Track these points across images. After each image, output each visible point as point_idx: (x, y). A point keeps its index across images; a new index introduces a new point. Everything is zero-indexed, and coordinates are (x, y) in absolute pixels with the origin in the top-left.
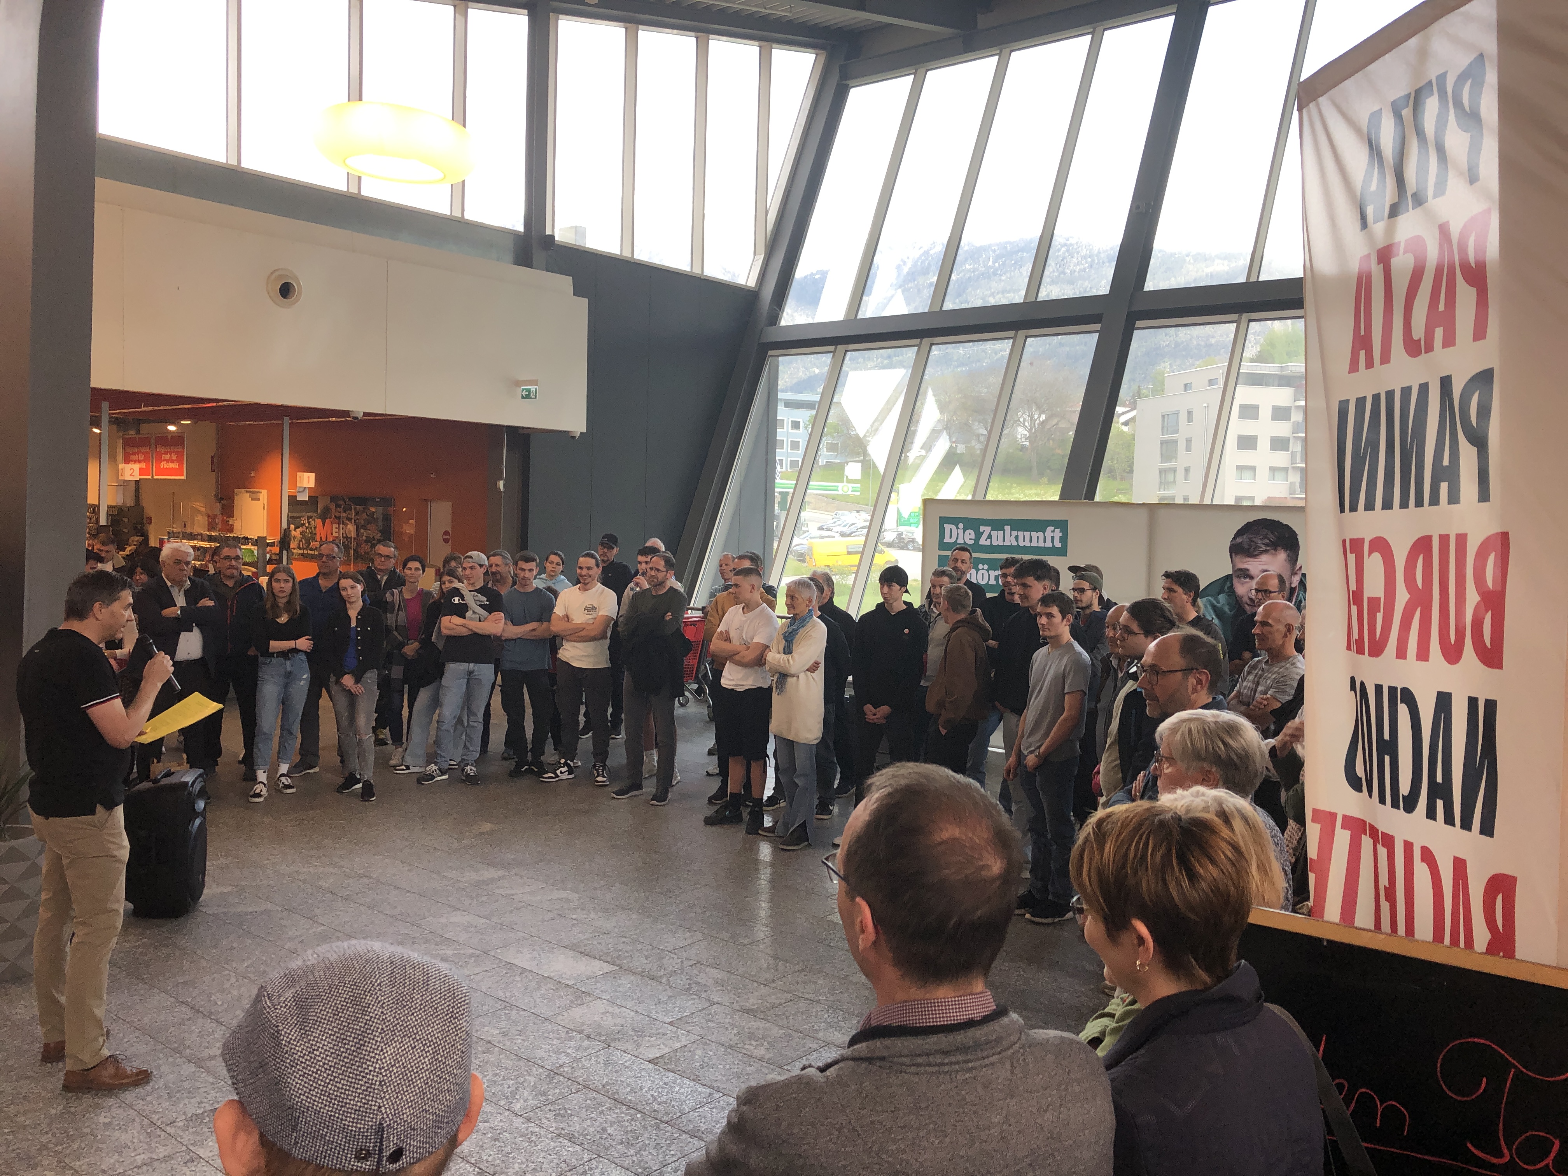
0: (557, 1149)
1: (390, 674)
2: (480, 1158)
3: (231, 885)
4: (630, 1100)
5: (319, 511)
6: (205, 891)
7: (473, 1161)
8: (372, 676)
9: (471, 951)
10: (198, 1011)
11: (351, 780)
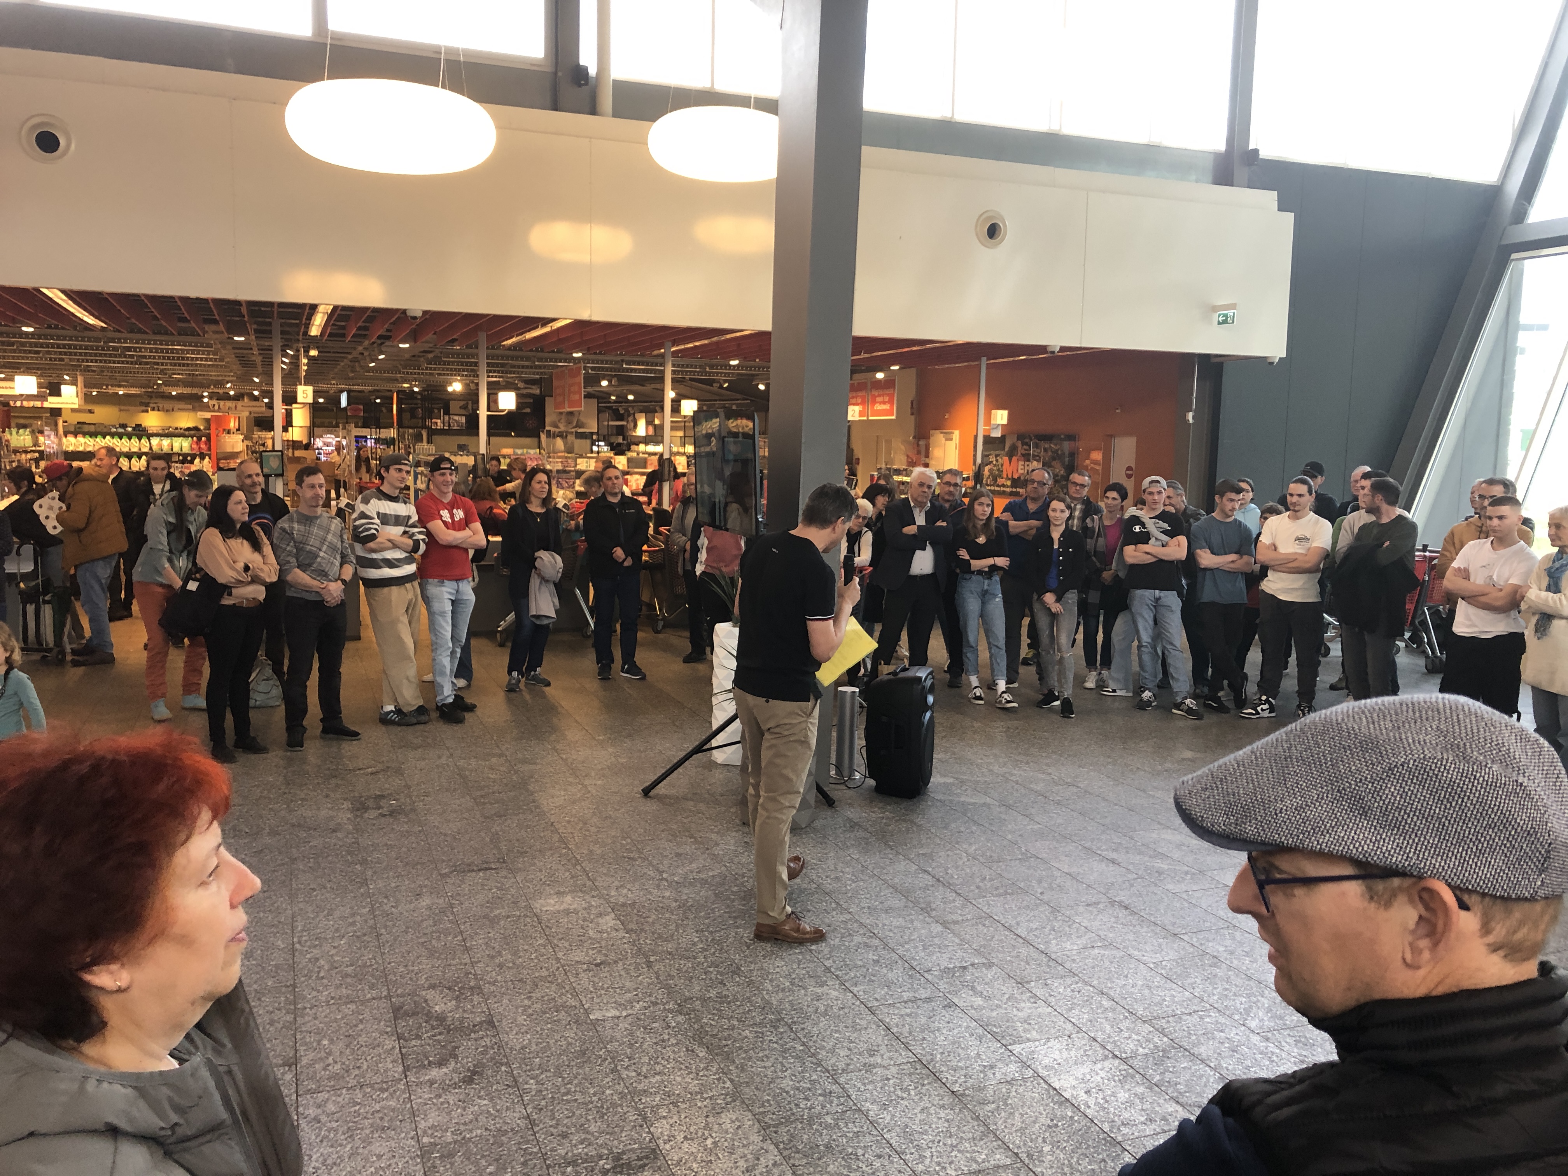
1: (1087, 598)
2: (1219, 1064)
3: (952, 777)
5: (1007, 449)
6: (932, 779)
7: (1212, 1065)
8: (1072, 597)
9: (1187, 868)
10: (938, 880)
11: (1050, 697)
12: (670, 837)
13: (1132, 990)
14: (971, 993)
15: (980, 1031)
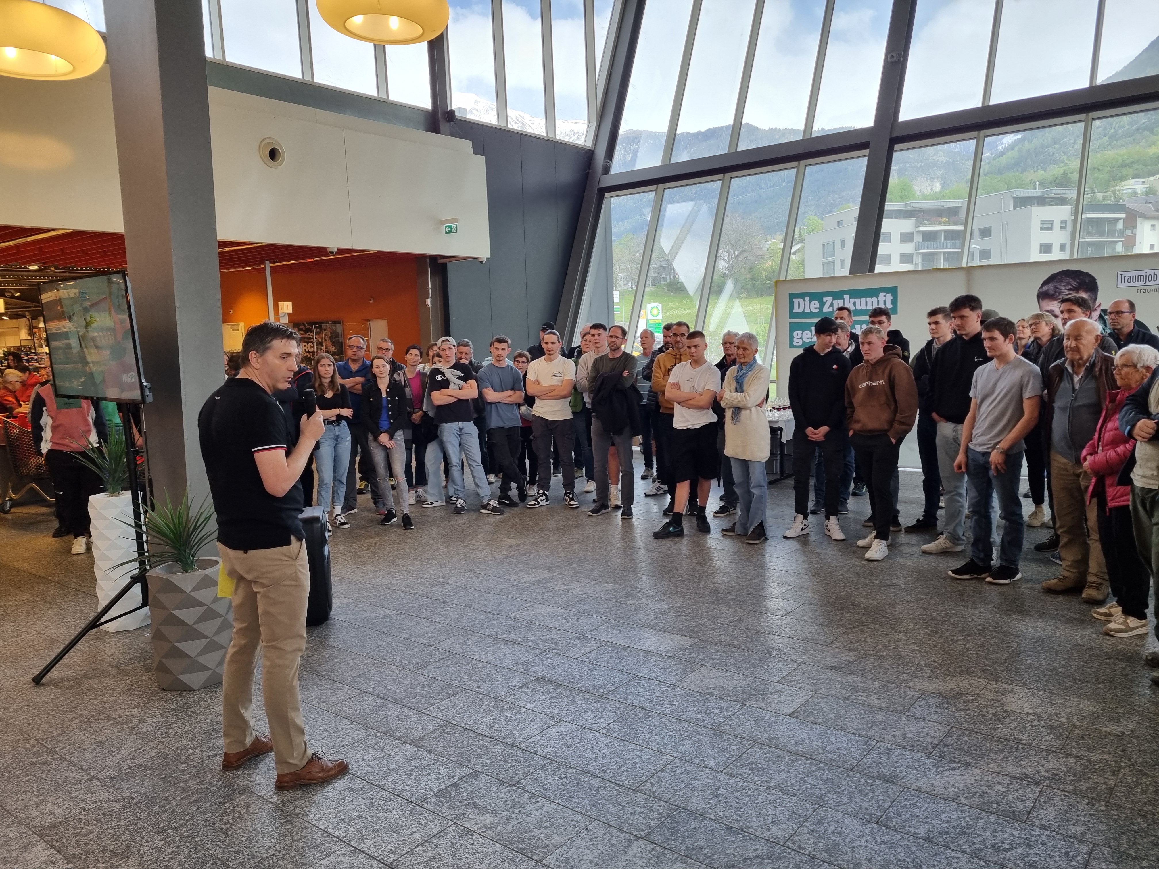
0: (778, 801)
4: (802, 751)
11: (390, 515)
12: (84, 726)
13: (605, 761)
14: (476, 811)
15: (507, 852)
